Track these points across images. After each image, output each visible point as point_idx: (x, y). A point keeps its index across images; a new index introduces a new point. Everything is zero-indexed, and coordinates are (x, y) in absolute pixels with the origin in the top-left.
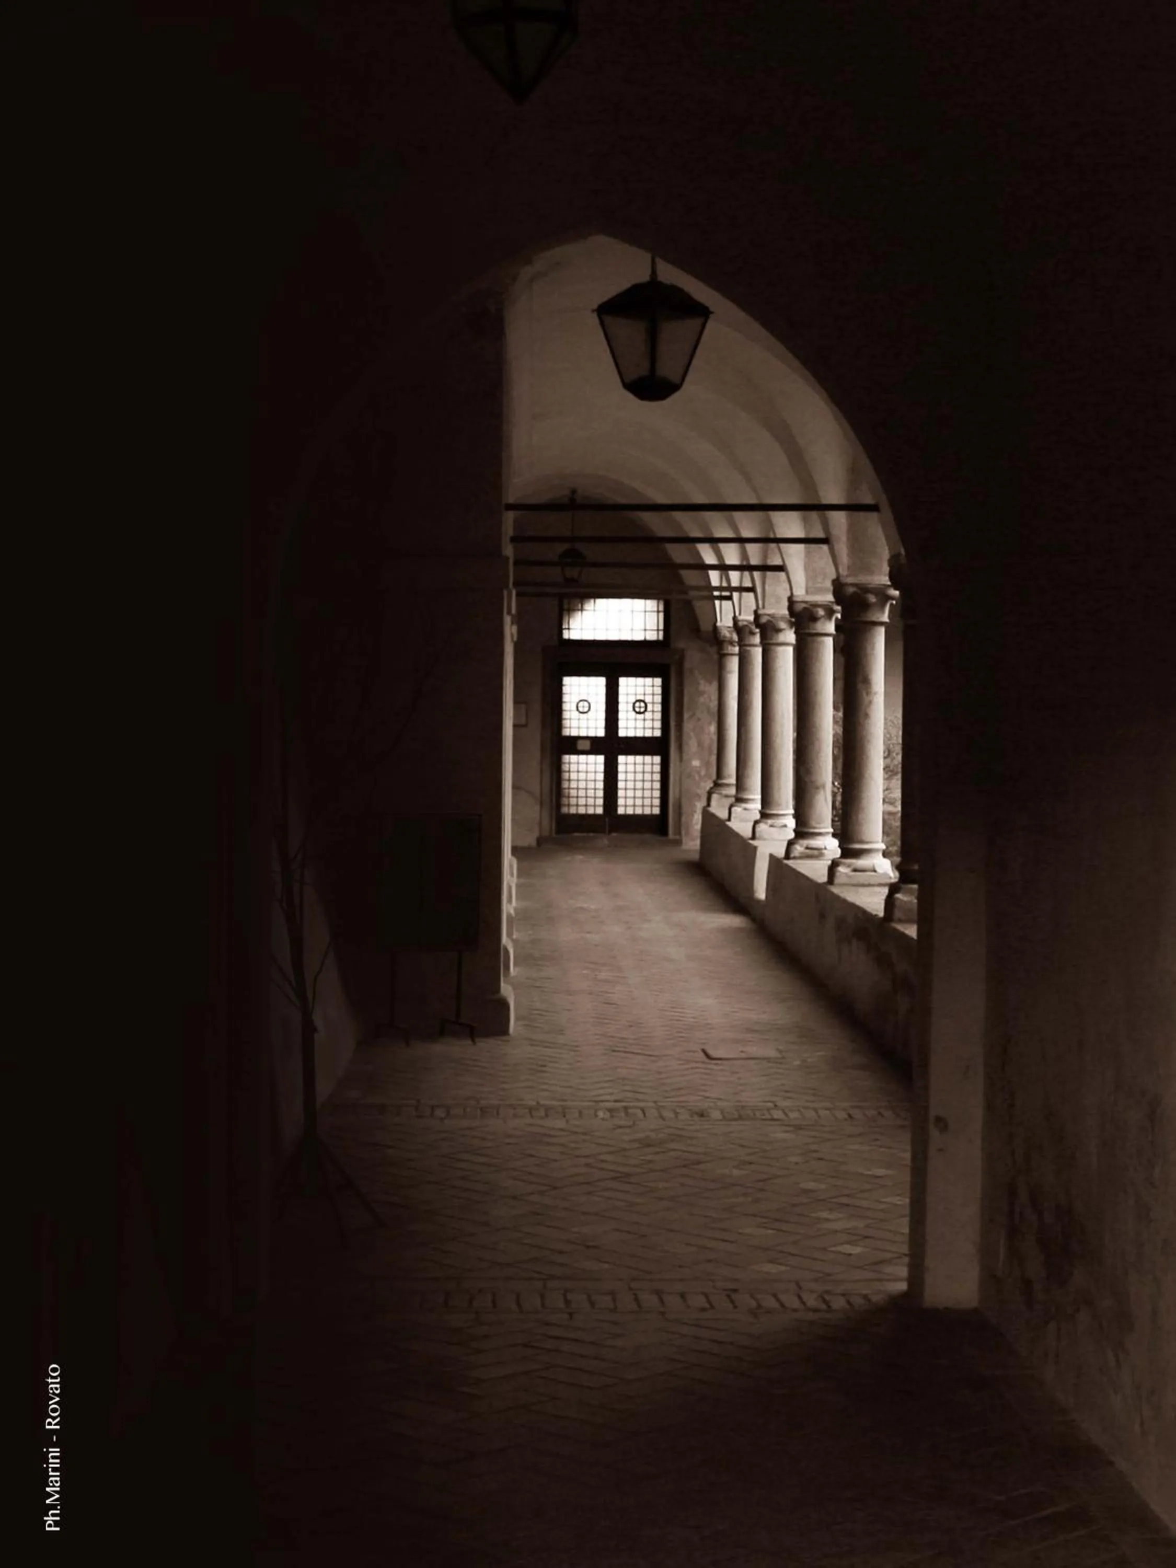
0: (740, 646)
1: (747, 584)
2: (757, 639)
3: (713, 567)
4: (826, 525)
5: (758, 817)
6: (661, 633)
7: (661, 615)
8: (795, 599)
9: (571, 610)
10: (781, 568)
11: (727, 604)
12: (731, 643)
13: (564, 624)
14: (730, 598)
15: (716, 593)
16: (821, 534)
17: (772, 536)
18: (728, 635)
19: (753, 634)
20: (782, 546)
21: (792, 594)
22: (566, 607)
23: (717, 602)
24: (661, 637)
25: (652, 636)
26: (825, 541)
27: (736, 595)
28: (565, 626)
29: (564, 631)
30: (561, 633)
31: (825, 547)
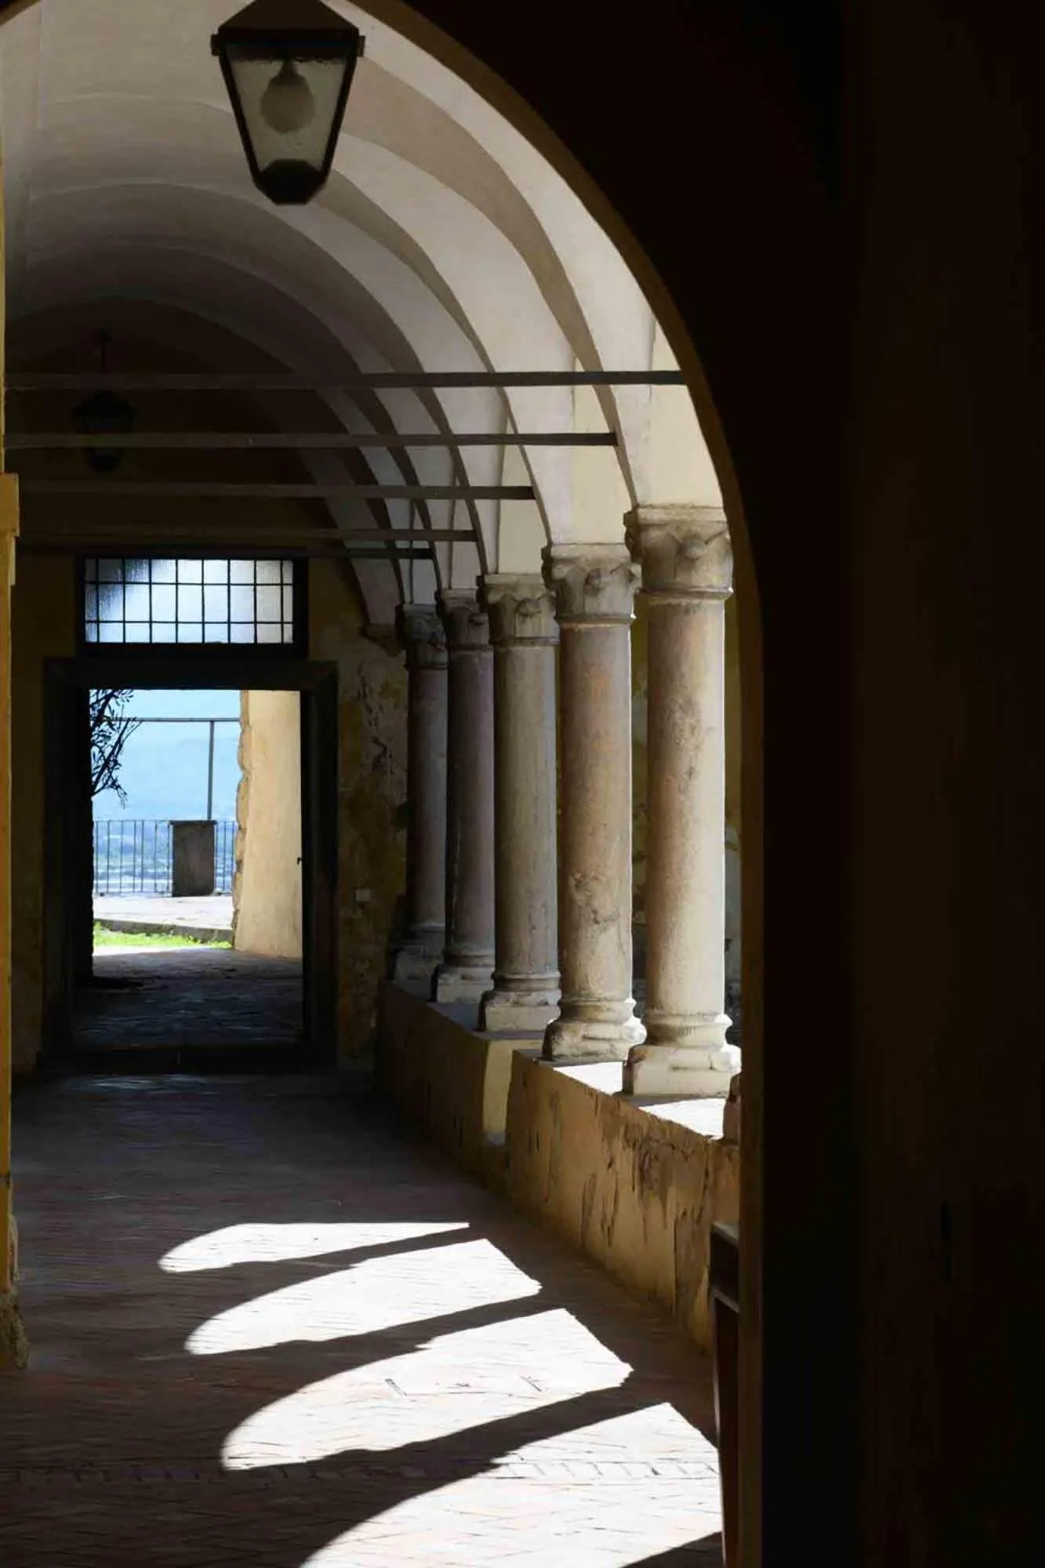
0: (450, 648)
1: (463, 523)
2: (483, 636)
3: (396, 492)
4: (609, 408)
5: (490, 986)
6: (289, 630)
7: (288, 592)
8: (555, 552)
9: (101, 584)
10: (528, 493)
11: (423, 567)
12: (433, 642)
13: (87, 611)
14: (429, 554)
15: (401, 544)
16: (603, 428)
17: (510, 431)
18: (427, 629)
19: (474, 623)
20: (529, 449)
21: (550, 544)
22: (88, 577)
23: (404, 563)
24: (288, 637)
25: (269, 635)
26: (611, 439)
27: (441, 547)
28: (90, 615)
29: (88, 626)
30: (81, 633)
31: (609, 451)
